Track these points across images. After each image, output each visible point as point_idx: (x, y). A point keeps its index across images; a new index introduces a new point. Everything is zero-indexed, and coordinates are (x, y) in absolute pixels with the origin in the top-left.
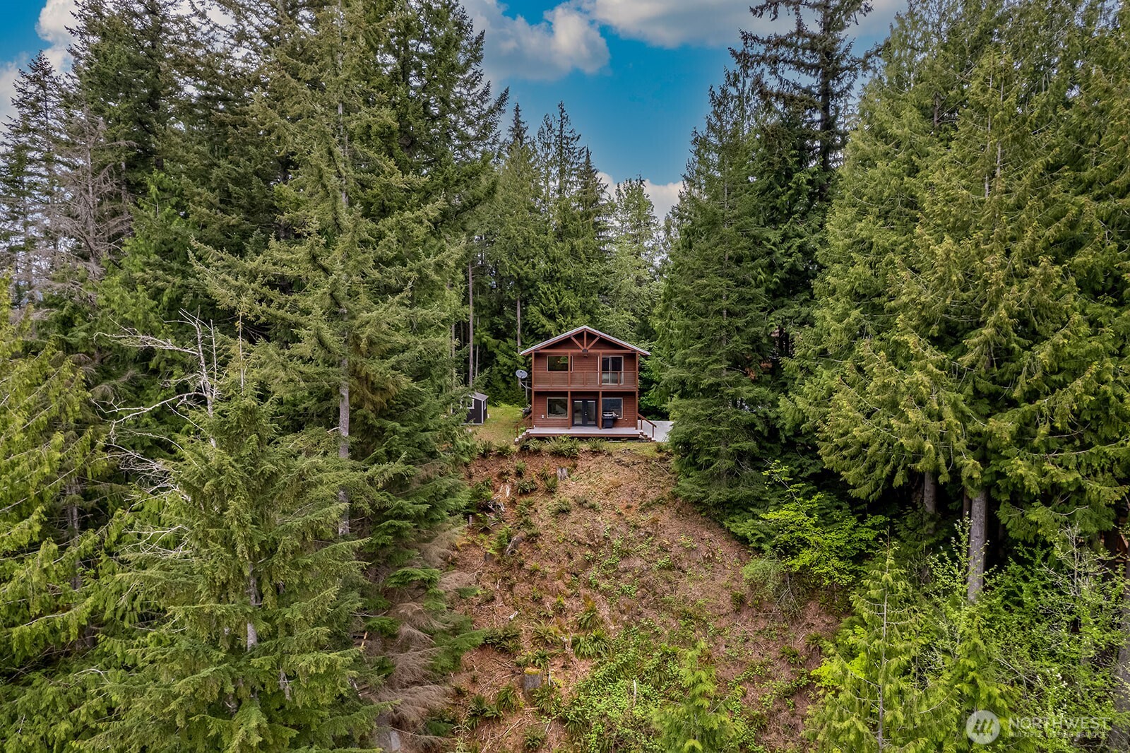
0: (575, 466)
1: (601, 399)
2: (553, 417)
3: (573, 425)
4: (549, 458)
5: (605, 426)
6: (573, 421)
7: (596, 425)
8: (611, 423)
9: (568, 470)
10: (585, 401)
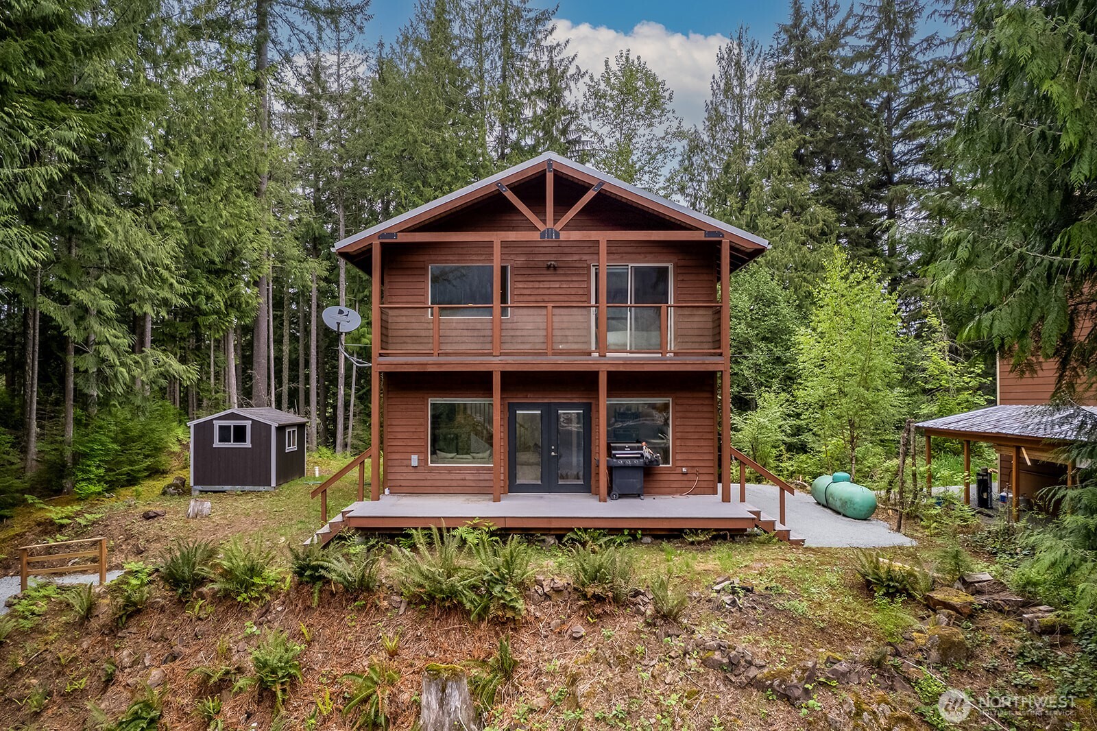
0: (507, 669)
1: (604, 402)
2: (450, 463)
3: (513, 487)
4: (405, 618)
5: (615, 491)
6: (512, 475)
7: (587, 488)
8: (636, 480)
9: (476, 688)
10: (550, 413)
